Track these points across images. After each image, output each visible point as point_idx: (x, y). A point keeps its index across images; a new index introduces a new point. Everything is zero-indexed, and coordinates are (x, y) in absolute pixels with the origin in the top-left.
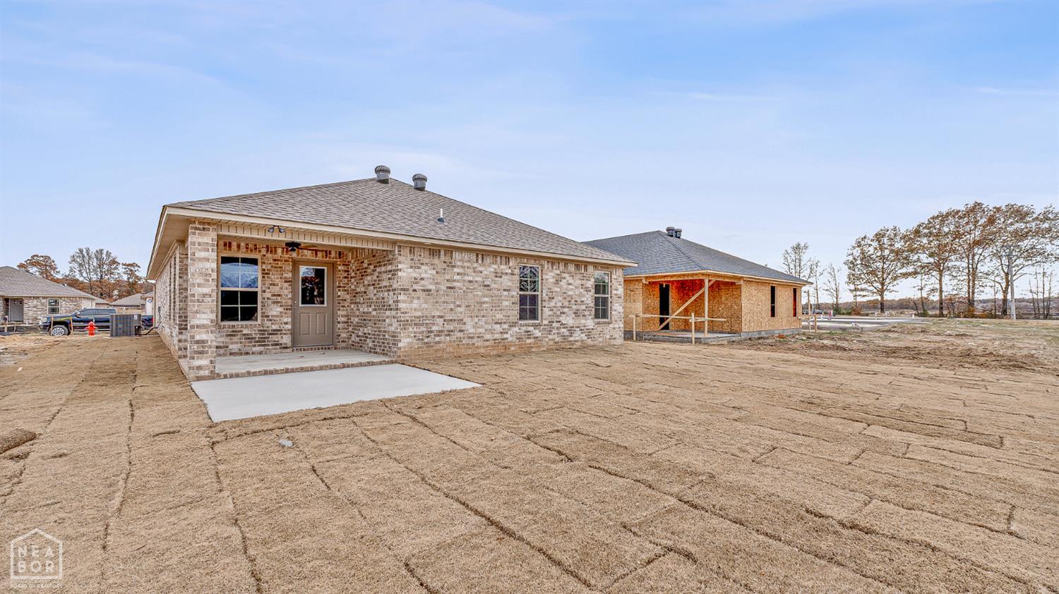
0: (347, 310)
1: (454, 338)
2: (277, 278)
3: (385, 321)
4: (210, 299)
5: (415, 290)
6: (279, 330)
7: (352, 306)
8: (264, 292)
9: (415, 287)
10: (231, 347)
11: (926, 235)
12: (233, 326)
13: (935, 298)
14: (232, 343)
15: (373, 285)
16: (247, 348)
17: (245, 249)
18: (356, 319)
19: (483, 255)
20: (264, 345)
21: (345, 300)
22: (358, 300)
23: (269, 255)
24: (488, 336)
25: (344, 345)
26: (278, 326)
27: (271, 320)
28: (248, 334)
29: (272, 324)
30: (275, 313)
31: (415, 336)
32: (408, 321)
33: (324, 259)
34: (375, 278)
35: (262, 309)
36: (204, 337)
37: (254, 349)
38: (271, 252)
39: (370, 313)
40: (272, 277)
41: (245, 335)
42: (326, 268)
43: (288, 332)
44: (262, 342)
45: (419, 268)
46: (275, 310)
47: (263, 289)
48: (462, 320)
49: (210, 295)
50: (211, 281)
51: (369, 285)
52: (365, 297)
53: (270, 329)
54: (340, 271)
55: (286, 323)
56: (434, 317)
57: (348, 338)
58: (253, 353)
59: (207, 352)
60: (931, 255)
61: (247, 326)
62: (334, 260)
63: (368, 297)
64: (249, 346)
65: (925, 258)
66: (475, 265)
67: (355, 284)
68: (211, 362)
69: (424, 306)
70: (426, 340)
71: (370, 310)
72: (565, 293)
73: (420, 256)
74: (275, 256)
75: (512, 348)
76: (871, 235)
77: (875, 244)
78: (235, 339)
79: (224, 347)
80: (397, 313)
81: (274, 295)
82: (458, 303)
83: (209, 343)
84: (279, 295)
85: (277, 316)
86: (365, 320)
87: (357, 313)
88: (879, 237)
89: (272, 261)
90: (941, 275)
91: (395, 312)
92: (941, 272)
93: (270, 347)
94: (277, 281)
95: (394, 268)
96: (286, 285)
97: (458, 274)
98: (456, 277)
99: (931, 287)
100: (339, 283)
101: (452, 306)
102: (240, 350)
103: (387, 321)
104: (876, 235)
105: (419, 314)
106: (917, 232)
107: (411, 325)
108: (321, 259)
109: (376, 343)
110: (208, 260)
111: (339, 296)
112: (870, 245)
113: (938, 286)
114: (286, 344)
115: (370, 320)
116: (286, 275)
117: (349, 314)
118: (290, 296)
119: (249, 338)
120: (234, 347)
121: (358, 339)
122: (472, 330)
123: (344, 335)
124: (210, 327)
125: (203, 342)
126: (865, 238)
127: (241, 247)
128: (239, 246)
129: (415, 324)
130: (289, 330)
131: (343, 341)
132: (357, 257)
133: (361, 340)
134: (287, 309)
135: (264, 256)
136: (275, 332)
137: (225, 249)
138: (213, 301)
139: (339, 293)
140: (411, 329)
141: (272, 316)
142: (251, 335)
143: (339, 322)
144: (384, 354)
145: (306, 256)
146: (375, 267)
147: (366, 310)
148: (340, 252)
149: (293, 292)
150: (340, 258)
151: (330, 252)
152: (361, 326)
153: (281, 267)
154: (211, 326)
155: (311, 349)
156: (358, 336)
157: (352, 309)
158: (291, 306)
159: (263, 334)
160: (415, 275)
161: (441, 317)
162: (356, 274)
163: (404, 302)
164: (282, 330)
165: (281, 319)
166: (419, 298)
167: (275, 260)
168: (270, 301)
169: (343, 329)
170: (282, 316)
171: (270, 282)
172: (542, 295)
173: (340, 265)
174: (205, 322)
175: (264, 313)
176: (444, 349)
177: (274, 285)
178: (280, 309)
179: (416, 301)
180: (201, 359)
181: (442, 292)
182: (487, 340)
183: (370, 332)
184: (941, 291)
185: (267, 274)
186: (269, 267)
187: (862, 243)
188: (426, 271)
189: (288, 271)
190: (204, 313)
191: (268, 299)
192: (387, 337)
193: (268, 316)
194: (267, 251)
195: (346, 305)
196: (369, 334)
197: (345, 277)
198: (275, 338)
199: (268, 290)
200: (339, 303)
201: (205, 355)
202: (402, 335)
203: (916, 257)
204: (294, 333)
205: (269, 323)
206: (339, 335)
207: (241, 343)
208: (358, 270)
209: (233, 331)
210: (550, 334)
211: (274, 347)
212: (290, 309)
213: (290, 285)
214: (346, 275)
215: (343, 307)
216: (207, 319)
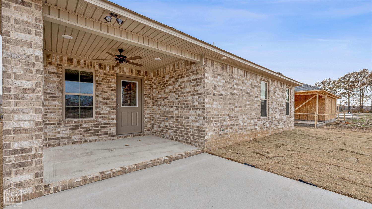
0: (150, 110)
1: (234, 130)
2: (107, 87)
3: (188, 118)
4: (33, 96)
5: (214, 95)
6: (108, 124)
7: (154, 107)
8: (98, 96)
9: (215, 92)
10: (73, 137)
11: (343, 82)
12: (75, 122)
13: (347, 105)
14: (74, 135)
15: (175, 92)
16: (85, 138)
17: (83, 65)
18: (158, 116)
19: (247, 72)
20: (98, 135)
21: (149, 103)
22: (159, 103)
23: (101, 71)
24: (249, 128)
25: (149, 132)
26: (107, 121)
27: (102, 117)
28: (86, 128)
29: (103, 119)
30: (105, 112)
31: (214, 130)
32: (210, 118)
33: (137, 76)
34: (176, 86)
35: (96, 109)
36: (25, 144)
37: (91, 138)
38: (102, 68)
39: (172, 112)
40: (103, 86)
41: (84, 128)
42: (137, 82)
43: (114, 125)
44: (96, 133)
45: (216, 77)
46: (106, 110)
47: (97, 95)
48: (237, 117)
49: (34, 91)
50: (34, 72)
51: (170, 92)
52: (166, 101)
53: (102, 123)
54: (146, 84)
55: (113, 119)
56: (224, 115)
57: (151, 128)
58: (90, 141)
59: (30, 164)
60: (345, 89)
61: (85, 122)
62: (143, 77)
63: (169, 101)
64: (87, 136)
65: (343, 91)
66: (243, 79)
67: (157, 92)
68: (37, 175)
69: (219, 107)
70: (220, 132)
71: (172, 109)
72: (277, 100)
73: (217, 68)
74: (105, 71)
75: (258, 135)
76: (321, 82)
77: (322, 85)
78: (77, 131)
79: (68, 138)
80: (204, 112)
81: (104, 99)
82: (236, 105)
83: (34, 152)
84: (108, 99)
85: (107, 114)
86: (166, 116)
87: (159, 112)
88: (324, 83)
89: (103, 75)
90: (349, 97)
91: (201, 111)
92: (349, 96)
93: (103, 136)
94: (107, 89)
95: (200, 77)
96: (113, 92)
97: (236, 84)
98: (235, 86)
99: (345, 101)
100: (146, 92)
101: (232, 107)
102: (80, 139)
103: (191, 118)
104: (323, 82)
105: (216, 113)
106: (339, 80)
107: (212, 121)
108: (135, 75)
109: (178, 134)
110: (30, 45)
111: (146, 101)
112: (320, 86)
113: (348, 101)
114: (113, 133)
115: (172, 117)
116: (112, 85)
117: (152, 112)
118: (115, 100)
119: (87, 131)
120: (76, 138)
121: (159, 129)
122: (242, 124)
123: (149, 126)
124: (33, 131)
125: (24, 150)
126: (318, 83)
127: (80, 63)
128: (79, 62)
129: (215, 121)
130: (115, 124)
131: (148, 130)
132: (158, 74)
133: (162, 130)
134: (113, 109)
135: (97, 71)
136: (105, 125)
137: (68, 64)
138: (38, 98)
139: (146, 99)
140: (212, 125)
141: (103, 114)
142: (89, 128)
143: (146, 118)
144: (187, 143)
145: (125, 73)
146: (176, 79)
147: (167, 109)
148: (146, 72)
149: (118, 97)
150: (146, 76)
151: (140, 71)
152: (163, 121)
153: (109, 80)
154: (36, 130)
155: (129, 136)
156: (159, 127)
157: (154, 109)
158: (116, 107)
159: (97, 127)
160: (214, 83)
161: (228, 115)
162: (157, 86)
163: (209, 103)
164: (110, 124)
165: (110, 116)
166: (216, 101)
167: (105, 74)
168: (102, 104)
169: (148, 122)
170: (110, 114)
171: (102, 90)
172: (269, 100)
173: (146, 80)
174: (27, 125)
175: (98, 112)
176: (229, 138)
177: (104, 92)
178: (108, 109)
179: (215, 103)
180: (21, 173)
181: (228, 97)
182: (248, 131)
183: (172, 125)
184: (349, 103)
185: (99, 84)
186: (101, 79)
187: (317, 85)
188: (220, 81)
189: (114, 83)
190: (24, 113)
191: (101, 102)
192: (190, 130)
193: (100, 114)
194: (100, 67)
195: (150, 107)
196: (171, 127)
197: (149, 89)
198: (105, 130)
199: (100, 96)
200: (146, 105)
201: (27, 168)
202: (208, 129)
203: (339, 90)
204: (118, 126)
205: (101, 119)
206: (146, 126)
207: (81, 134)
208: (159, 83)
209: (75, 126)
210: (272, 125)
211: (105, 136)
212: (115, 109)
213: (115, 92)
214: (149, 87)
215: (148, 108)
216: (29, 121)
